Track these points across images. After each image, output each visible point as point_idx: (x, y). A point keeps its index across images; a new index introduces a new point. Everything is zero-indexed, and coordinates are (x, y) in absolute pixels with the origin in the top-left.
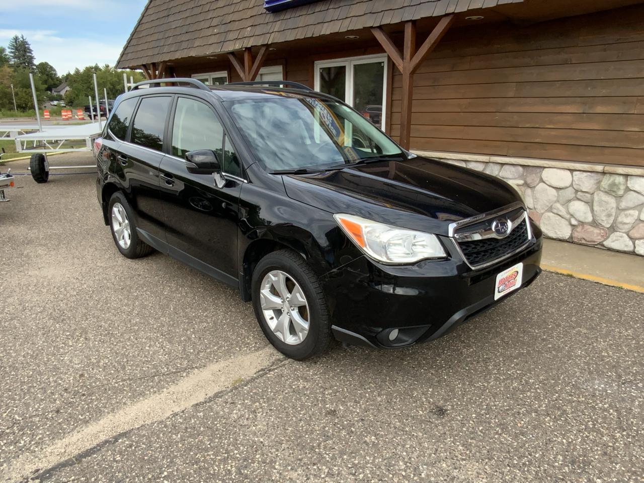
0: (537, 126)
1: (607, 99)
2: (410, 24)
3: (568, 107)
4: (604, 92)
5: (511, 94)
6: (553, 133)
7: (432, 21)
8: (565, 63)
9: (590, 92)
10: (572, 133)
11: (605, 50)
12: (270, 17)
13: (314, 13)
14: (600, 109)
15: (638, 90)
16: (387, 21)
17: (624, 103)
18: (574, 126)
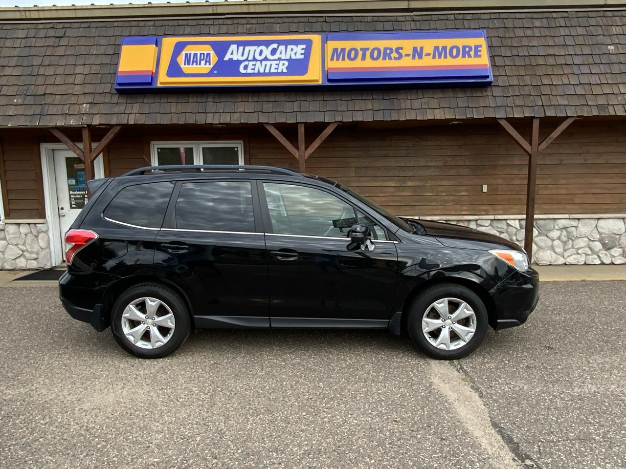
0: (373, 195)
1: (412, 178)
2: (303, 125)
3: (390, 183)
4: (410, 174)
5: (353, 175)
6: (383, 199)
7: (323, 126)
8: (386, 156)
9: (402, 174)
10: (395, 198)
11: (407, 150)
13: (189, 102)
14: (409, 184)
15: (428, 173)
16: (283, 120)
17: (422, 180)
18: (395, 194)
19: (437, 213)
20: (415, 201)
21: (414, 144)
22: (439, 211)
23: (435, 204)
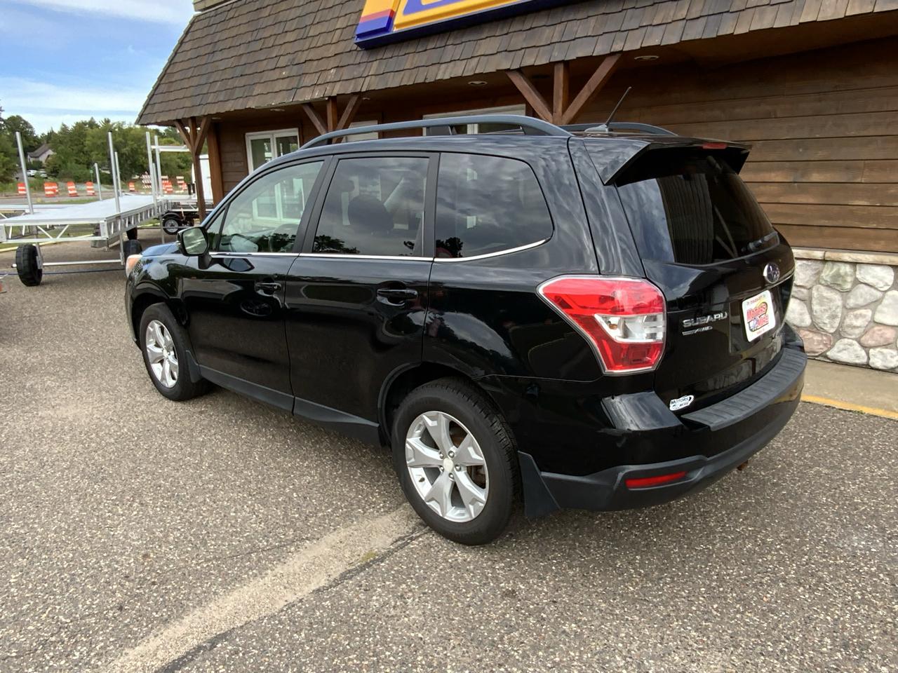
1: (824, 164)
2: (562, 66)
3: (774, 175)
4: (820, 154)
7: (591, 63)
8: (768, 116)
9: (801, 155)
10: (779, 208)
11: (819, 100)
12: (362, 56)
13: (426, 50)
14: (816, 177)
15: (866, 153)
16: (529, 61)
17: (848, 168)
18: (782, 200)
19: (877, 247)
20: (829, 218)
21: (836, 87)
22: (883, 242)
23: (874, 226)
